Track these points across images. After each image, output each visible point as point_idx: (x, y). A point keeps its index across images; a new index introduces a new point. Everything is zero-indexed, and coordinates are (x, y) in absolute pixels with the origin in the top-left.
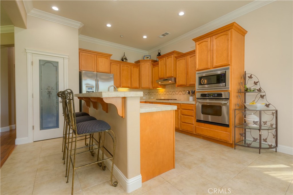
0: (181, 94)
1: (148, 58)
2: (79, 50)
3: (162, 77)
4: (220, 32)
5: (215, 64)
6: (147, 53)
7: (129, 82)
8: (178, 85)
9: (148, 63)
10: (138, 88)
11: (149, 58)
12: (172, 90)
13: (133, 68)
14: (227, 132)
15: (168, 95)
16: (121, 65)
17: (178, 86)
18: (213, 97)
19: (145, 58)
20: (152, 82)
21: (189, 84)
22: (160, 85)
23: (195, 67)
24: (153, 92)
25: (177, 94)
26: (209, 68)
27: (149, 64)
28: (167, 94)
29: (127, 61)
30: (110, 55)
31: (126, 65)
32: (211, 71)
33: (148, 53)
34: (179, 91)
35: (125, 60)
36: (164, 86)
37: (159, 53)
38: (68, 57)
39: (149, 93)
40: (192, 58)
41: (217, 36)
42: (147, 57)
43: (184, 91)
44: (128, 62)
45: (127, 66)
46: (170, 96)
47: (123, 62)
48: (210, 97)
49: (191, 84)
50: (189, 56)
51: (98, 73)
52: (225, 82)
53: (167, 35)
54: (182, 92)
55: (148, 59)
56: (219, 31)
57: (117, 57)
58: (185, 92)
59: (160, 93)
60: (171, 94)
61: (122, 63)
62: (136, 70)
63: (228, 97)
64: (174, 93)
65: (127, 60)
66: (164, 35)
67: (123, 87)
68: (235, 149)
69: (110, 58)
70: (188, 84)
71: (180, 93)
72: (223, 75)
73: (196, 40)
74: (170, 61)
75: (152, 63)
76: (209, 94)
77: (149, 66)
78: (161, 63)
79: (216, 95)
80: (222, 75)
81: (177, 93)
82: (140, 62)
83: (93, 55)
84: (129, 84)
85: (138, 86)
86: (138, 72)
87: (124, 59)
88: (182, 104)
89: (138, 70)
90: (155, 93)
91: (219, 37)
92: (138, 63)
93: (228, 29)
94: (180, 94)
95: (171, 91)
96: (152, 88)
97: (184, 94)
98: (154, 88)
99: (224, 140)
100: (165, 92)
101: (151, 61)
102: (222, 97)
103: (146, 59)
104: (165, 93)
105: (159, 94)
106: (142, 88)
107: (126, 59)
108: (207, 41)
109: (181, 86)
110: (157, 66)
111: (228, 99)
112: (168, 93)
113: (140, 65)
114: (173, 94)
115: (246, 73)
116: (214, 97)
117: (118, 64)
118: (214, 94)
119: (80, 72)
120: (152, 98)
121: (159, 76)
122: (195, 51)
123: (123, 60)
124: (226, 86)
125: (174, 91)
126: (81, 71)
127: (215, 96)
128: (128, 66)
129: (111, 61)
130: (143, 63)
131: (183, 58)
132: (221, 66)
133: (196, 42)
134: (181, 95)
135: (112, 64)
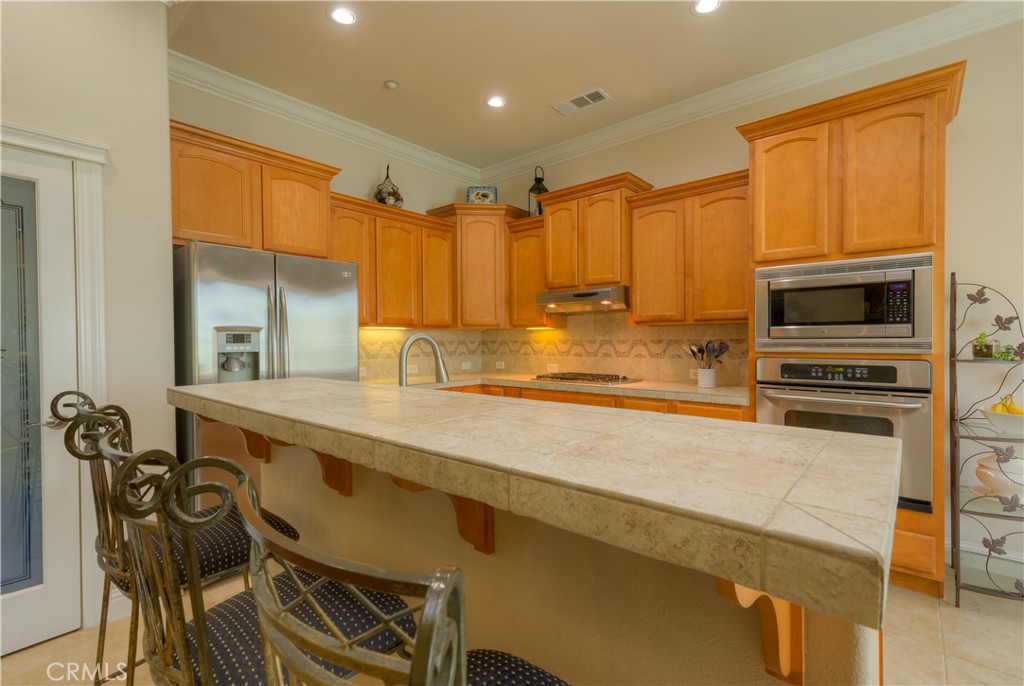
0: (645, 353)
1: (485, 196)
2: (171, 127)
3: (564, 280)
4: (882, 101)
5: (855, 240)
6: (474, 176)
7: (413, 298)
8: (640, 320)
9: (494, 220)
10: (446, 327)
11: (492, 197)
12: (600, 338)
13: (429, 237)
14: (920, 533)
15: (577, 355)
16: (378, 219)
17: (637, 323)
18: (846, 378)
19: (473, 197)
20: (509, 302)
21: (698, 317)
22: (550, 315)
23: (751, 247)
24: (503, 343)
25: (626, 354)
26: (825, 256)
27: (497, 226)
28: (572, 352)
29: (399, 204)
30: (330, 172)
31: (399, 225)
32: (830, 270)
33: (478, 177)
34: (635, 344)
35: (391, 201)
36: (561, 320)
37: (539, 181)
38: (101, 159)
39: (484, 343)
40: (710, 209)
41: (864, 118)
42: (482, 192)
43: (660, 342)
44: (403, 208)
45: (402, 229)
46: (590, 360)
47: (380, 206)
48: (833, 379)
49: (705, 317)
50: (697, 198)
51: (278, 255)
52: (908, 318)
53: (593, 104)
54: (645, 344)
55: (487, 201)
56: (878, 95)
57: (355, 183)
58: (663, 346)
59: (536, 347)
60: (595, 354)
61: (379, 213)
62: (437, 248)
63: (925, 385)
64: (608, 348)
65: (402, 200)
66: (580, 102)
67: (387, 323)
68: (957, 605)
69: (328, 187)
70: (689, 316)
71: (639, 349)
72: (897, 286)
73: (752, 132)
74: (605, 216)
75: (509, 219)
76: (824, 367)
77: (498, 232)
78: (557, 221)
79: (861, 373)
80: (893, 287)
81: (623, 348)
82: (455, 214)
83: (246, 162)
84: (413, 308)
85: (447, 317)
86: (447, 255)
87: (389, 194)
88: (678, 405)
89: (446, 245)
90: (515, 347)
91: (876, 122)
92: (444, 217)
93: (924, 90)
94: (639, 356)
95: (593, 342)
96: (508, 327)
97: (657, 356)
98: (515, 326)
99: (904, 567)
100: (566, 342)
101: (504, 212)
102: (895, 381)
103: (477, 202)
104: (564, 348)
105: (536, 353)
106: (462, 324)
107: (396, 195)
108: (814, 140)
109: (656, 322)
110: (534, 232)
111: (928, 391)
112: (577, 349)
113: (454, 227)
114: (603, 350)
115: (958, 280)
116: (854, 378)
117: (366, 218)
118: (853, 367)
119: (176, 247)
120: (497, 367)
121: (545, 278)
122: (747, 176)
123: (382, 200)
124: (913, 336)
125: (610, 342)
126: (180, 243)
127: (858, 376)
128: (407, 226)
129: (332, 197)
130: (470, 219)
131: (670, 206)
132: (889, 246)
133: (751, 141)
134: (643, 360)
135: (339, 212)
